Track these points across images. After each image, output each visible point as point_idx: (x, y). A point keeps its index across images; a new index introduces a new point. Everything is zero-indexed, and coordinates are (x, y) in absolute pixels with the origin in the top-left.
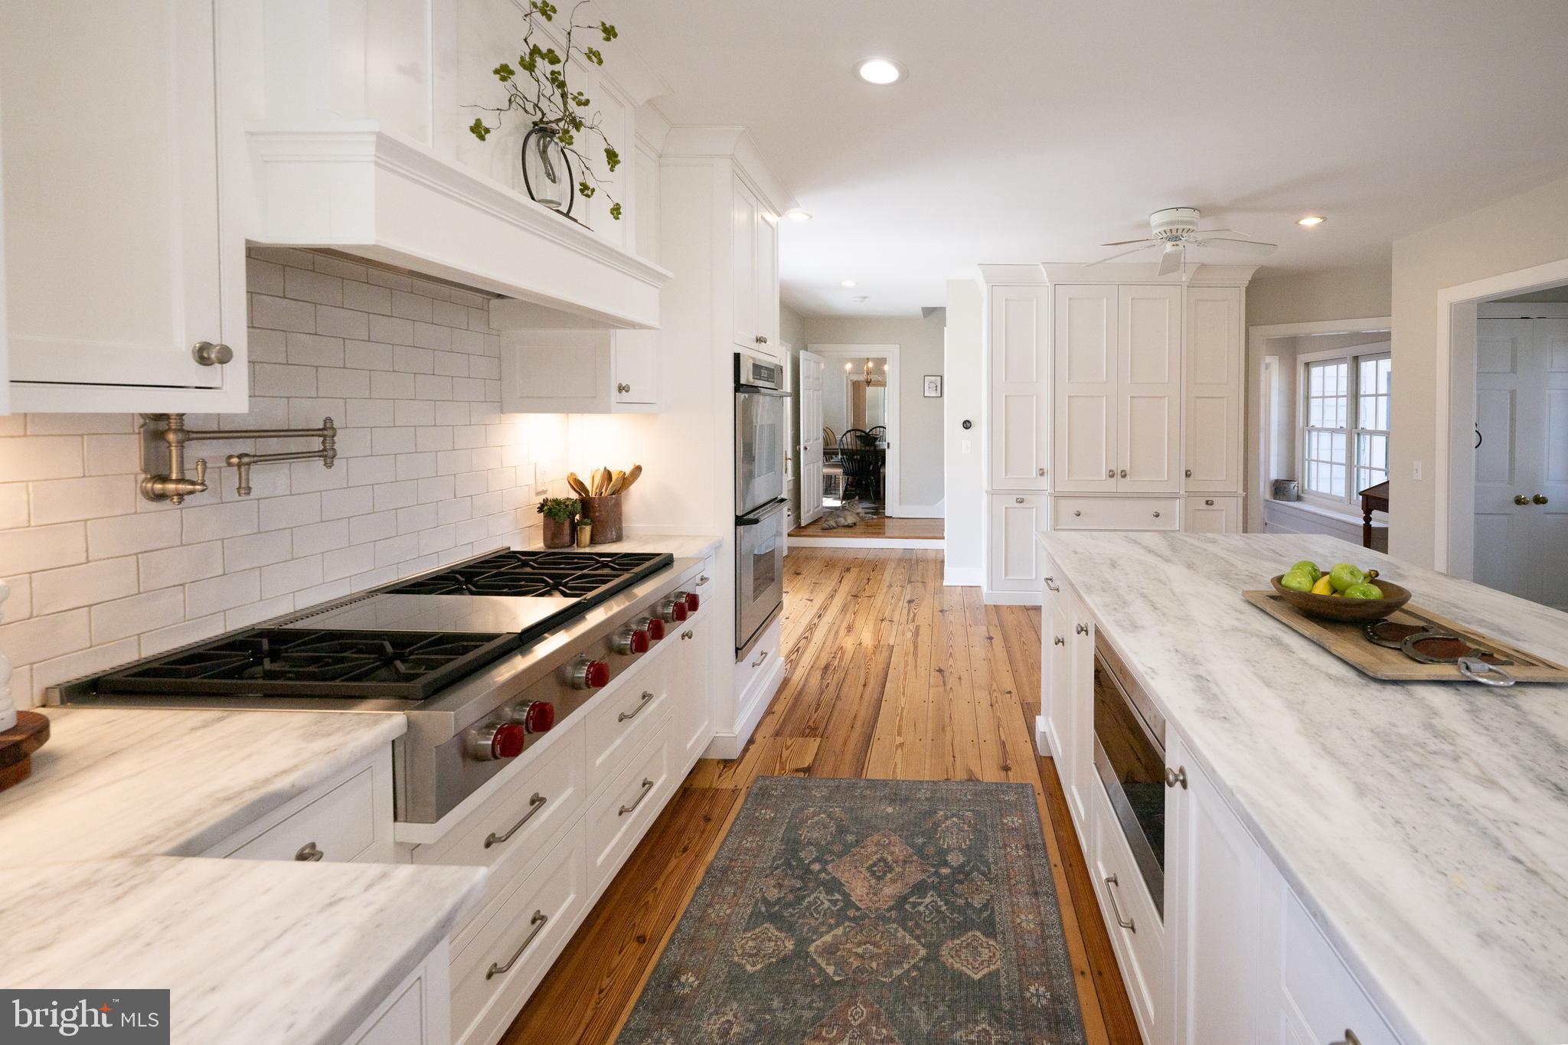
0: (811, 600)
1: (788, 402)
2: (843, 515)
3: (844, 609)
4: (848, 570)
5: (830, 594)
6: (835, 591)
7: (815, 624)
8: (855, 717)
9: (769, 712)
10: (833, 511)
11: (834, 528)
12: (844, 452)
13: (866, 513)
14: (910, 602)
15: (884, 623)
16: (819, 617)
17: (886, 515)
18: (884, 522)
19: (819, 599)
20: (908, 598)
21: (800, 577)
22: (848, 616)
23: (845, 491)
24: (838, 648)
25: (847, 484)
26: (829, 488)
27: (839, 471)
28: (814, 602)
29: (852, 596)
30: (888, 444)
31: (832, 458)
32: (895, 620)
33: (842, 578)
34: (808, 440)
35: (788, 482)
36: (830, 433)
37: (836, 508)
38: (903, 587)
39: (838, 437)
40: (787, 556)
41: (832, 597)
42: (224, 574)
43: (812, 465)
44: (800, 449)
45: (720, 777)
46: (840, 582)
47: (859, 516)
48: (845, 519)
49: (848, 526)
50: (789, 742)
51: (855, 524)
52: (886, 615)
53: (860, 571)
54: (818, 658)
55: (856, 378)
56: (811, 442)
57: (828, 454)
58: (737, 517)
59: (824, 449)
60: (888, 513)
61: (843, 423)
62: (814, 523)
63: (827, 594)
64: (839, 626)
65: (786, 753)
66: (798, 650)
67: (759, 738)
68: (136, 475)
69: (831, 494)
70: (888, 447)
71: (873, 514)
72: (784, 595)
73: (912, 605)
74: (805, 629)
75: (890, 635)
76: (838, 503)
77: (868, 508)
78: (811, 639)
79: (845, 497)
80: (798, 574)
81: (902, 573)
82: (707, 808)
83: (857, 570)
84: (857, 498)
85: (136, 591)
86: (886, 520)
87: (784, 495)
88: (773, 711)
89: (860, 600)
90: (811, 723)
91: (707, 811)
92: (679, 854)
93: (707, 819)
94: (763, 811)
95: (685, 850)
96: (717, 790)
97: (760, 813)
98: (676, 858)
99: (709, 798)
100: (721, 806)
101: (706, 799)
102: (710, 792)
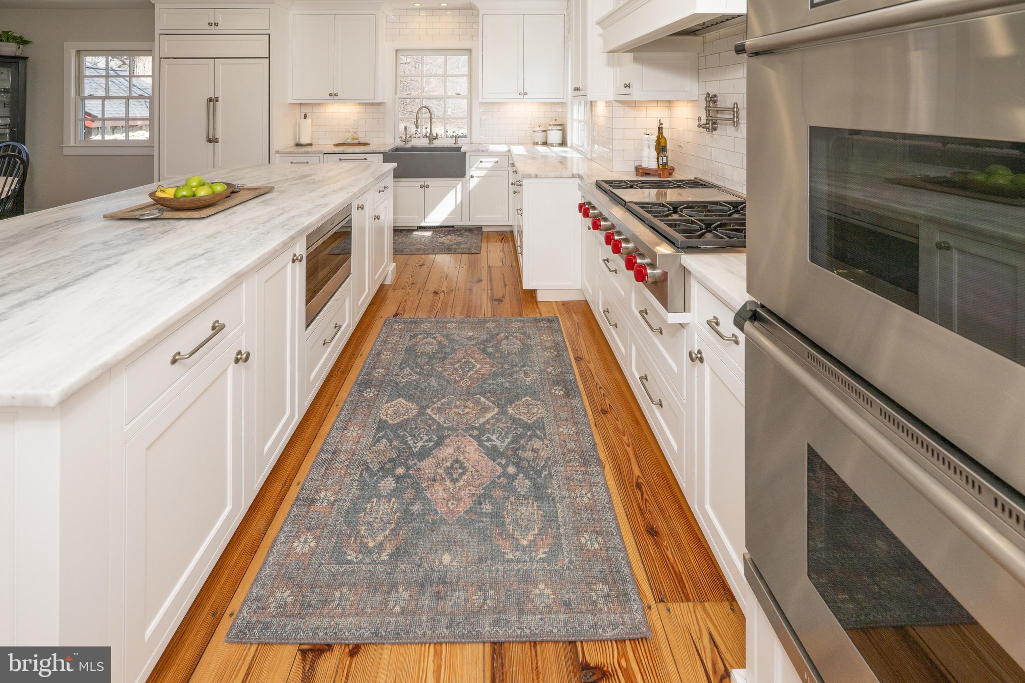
82: (670, 555)
91: (664, 548)
92: (640, 481)
93: (653, 532)
94: (596, 546)
95: (639, 486)
96: (688, 600)
97: (598, 543)
98: (638, 476)
99: (682, 575)
100: (655, 559)
101: (683, 573)
102: (692, 590)
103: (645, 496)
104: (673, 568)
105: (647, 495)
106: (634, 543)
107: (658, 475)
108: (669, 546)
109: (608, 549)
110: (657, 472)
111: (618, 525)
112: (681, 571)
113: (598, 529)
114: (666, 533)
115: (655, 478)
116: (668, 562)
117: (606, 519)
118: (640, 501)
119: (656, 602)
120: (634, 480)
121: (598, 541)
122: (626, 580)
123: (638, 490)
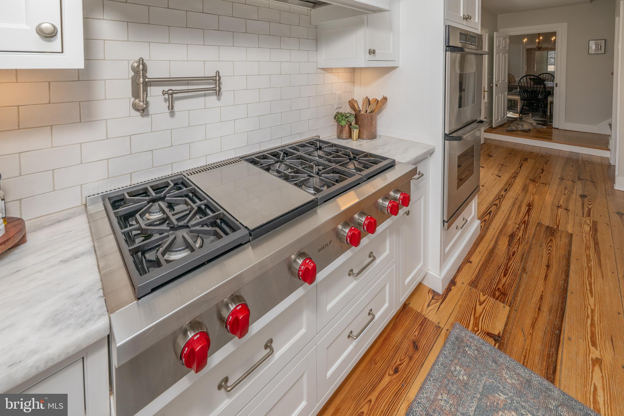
0: (500, 177)
1: (486, 58)
2: (521, 124)
3: (525, 189)
4: (526, 160)
5: (513, 175)
6: (517, 173)
7: (502, 196)
8: (541, 298)
9: (467, 261)
10: (513, 120)
11: (515, 131)
12: (521, 87)
13: (538, 124)
14: (583, 196)
15: (560, 210)
16: (506, 190)
17: (553, 127)
18: (552, 131)
19: (506, 177)
20: (580, 192)
21: (492, 158)
22: (528, 195)
23: (522, 109)
24: (521, 221)
25: (523, 105)
26: (511, 106)
27: (517, 98)
28: (502, 177)
29: (530, 180)
30: (556, 84)
31: (512, 90)
32: (570, 209)
33: (522, 165)
34: (498, 81)
35: (485, 103)
36: (512, 77)
37: (515, 119)
38: (574, 182)
39: (517, 79)
40: (484, 144)
41: (515, 177)
42: (172, 146)
43: (500, 94)
44: (493, 85)
45: (429, 306)
46: (520, 167)
47: (532, 126)
48: (522, 126)
49: (525, 131)
50: (482, 298)
51: (530, 130)
52: (561, 203)
53: (536, 162)
54: (505, 225)
55: (529, 47)
56: (500, 82)
57: (511, 89)
58: (446, 135)
59: (508, 85)
60: (555, 125)
61: (521, 71)
62: (501, 126)
63: (510, 175)
64: (521, 202)
65: (479, 309)
66: (490, 213)
67: (459, 281)
68: (130, 98)
69: (511, 109)
70: (556, 86)
71: (543, 125)
72: (481, 169)
73: (586, 199)
74: (496, 197)
75: (567, 222)
76: (516, 116)
77: (538, 121)
78: (500, 207)
79: (521, 112)
80: (490, 156)
81: (571, 170)
82: (416, 333)
83: (533, 161)
84: (530, 114)
85: (129, 153)
86: (553, 130)
87: (482, 118)
88: (471, 260)
89: (537, 185)
90: (500, 286)
91: (416, 337)
92: (392, 372)
93: (415, 346)
94: (458, 368)
95: (396, 371)
96: (426, 319)
97: (455, 368)
98: (389, 375)
99: (419, 324)
100: (427, 339)
101: (417, 324)
102: (420, 318)
103: (398, 362)
104: (421, 329)
105: (396, 362)
106: (432, 352)
107: (376, 363)
108: (412, 335)
109: (452, 361)
110: (373, 365)
111: (434, 364)
112: (418, 325)
113: (450, 374)
114: (408, 340)
115: (379, 364)
116: (420, 333)
117: (439, 374)
118: (405, 363)
119: (442, 329)
120: (395, 376)
121: (454, 369)
122: (451, 343)
123: (400, 369)
